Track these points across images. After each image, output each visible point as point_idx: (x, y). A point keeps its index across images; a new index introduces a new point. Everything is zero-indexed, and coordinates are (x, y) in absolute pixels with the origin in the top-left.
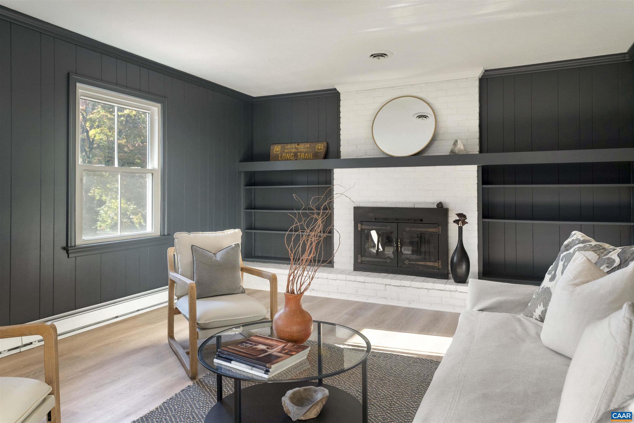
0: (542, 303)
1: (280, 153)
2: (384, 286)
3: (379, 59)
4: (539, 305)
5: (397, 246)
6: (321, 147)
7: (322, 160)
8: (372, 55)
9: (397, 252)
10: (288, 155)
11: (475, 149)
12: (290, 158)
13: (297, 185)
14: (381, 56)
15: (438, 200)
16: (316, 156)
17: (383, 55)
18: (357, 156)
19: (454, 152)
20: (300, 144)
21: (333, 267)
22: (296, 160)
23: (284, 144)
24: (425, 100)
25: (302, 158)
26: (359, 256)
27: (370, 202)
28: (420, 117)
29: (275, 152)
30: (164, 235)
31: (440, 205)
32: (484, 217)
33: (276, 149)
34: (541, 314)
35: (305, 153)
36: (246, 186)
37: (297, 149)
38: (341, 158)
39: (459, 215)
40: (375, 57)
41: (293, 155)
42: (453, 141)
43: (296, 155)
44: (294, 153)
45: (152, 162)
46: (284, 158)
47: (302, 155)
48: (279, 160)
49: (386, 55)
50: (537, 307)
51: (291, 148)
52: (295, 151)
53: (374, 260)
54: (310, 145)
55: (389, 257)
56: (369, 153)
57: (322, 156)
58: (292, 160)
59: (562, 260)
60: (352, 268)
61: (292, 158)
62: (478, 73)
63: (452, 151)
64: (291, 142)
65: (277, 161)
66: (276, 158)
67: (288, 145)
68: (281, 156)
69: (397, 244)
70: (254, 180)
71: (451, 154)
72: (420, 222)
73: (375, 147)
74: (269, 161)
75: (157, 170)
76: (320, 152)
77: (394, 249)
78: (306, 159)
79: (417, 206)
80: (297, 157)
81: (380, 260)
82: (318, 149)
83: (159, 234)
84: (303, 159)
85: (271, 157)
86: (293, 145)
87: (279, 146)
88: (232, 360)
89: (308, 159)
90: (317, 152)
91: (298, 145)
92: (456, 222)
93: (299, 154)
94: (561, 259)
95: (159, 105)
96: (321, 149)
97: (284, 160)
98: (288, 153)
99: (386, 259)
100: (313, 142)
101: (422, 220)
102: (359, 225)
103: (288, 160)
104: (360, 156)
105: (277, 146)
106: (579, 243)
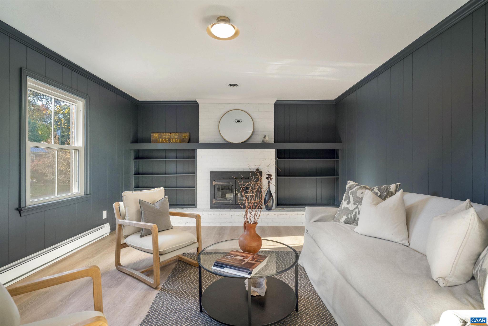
0: (345, 215)
1: (159, 138)
2: (231, 216)
3: (234, 87)
4: (343, 216)
5: (236, 193)
6: (186, 136)
7: (187, 143)
8: (230, 85)
9: (236, 196)
10: (164, 140)
11: (272, 141)
12: (165, 142)
13: (168, 159)
14: (235, 86)
15: (256, 167)
16: (183, 141)
17: (236, 85)
18: (209, 142)
19: (264, 142)
20: (172, 133)
21: (196, 208)
22: (170, 143)
23: (161, 133)
24: (247, 112)
25: (174, 141)
26: (213, 200)
27: (219, 169)
28: (237, 121)
29: (155, 137)
30: (87, 194)
31: (258, 170)
32: (278, 176)
33: (156, 136)
34: (345, 220)
35: (176, 139)
36: (134, 159)
37: (170, 136)
38: (199, 143)
39: (268, 175)
40: (231, 86)
41: (168, 139)
42: (263, 136)
43: (169, 140)
44: (168, 138)
45: (78, 141)
46: (161, 142)
47: (174, 140)
48: (158, 143)
49: (237, 85)
50: (342, 217)
51: (166, 135)
52: (169, 137)
53: (222, 201)
54: (179, 134)
55: (231, 200)
56: (216, 140)
57: (187, 141)
58: (167, 143)
59: (351, 194)
60: (209, 207)
61: (167, 141)
62: (274, 101)
63: (263, 141)
64: (165, 132)
65: (156, 143)
66: (156, 142)
67: (164, 133)
68: (159, 140)
69: (236, 192)
70: (138, 155)
71: (263, 142)
72: (248, 179)
73: (220, 137)
74: (151, 143)
75: (82, 147)
76: (186, 139)
77: (234, 195)
78: (177, 143)
79: (245, 171)
80: (171, 141)
81: (226, 201)
82: (184, 137)
83: (83, 194)
84: (174, 143)
85: (152, 141)
86: (167, 134)
87: (157, 134)
88: (224, 267)
89: (178, 143)
90: (183, 139)
91: (171, 133)
92: (267, 178)
93: (172, 139)
94: (349, 194)
95: (84, 100)
96: (186, 137)
97: (161, 143)
98: (164, 138)
99: (229, 200)
100: (181, 132)
101: (248, 178)
102: (213, 182)
103: (164, 143)
104: (211, 142)
105: (156, 134)
106: (356, 186)
